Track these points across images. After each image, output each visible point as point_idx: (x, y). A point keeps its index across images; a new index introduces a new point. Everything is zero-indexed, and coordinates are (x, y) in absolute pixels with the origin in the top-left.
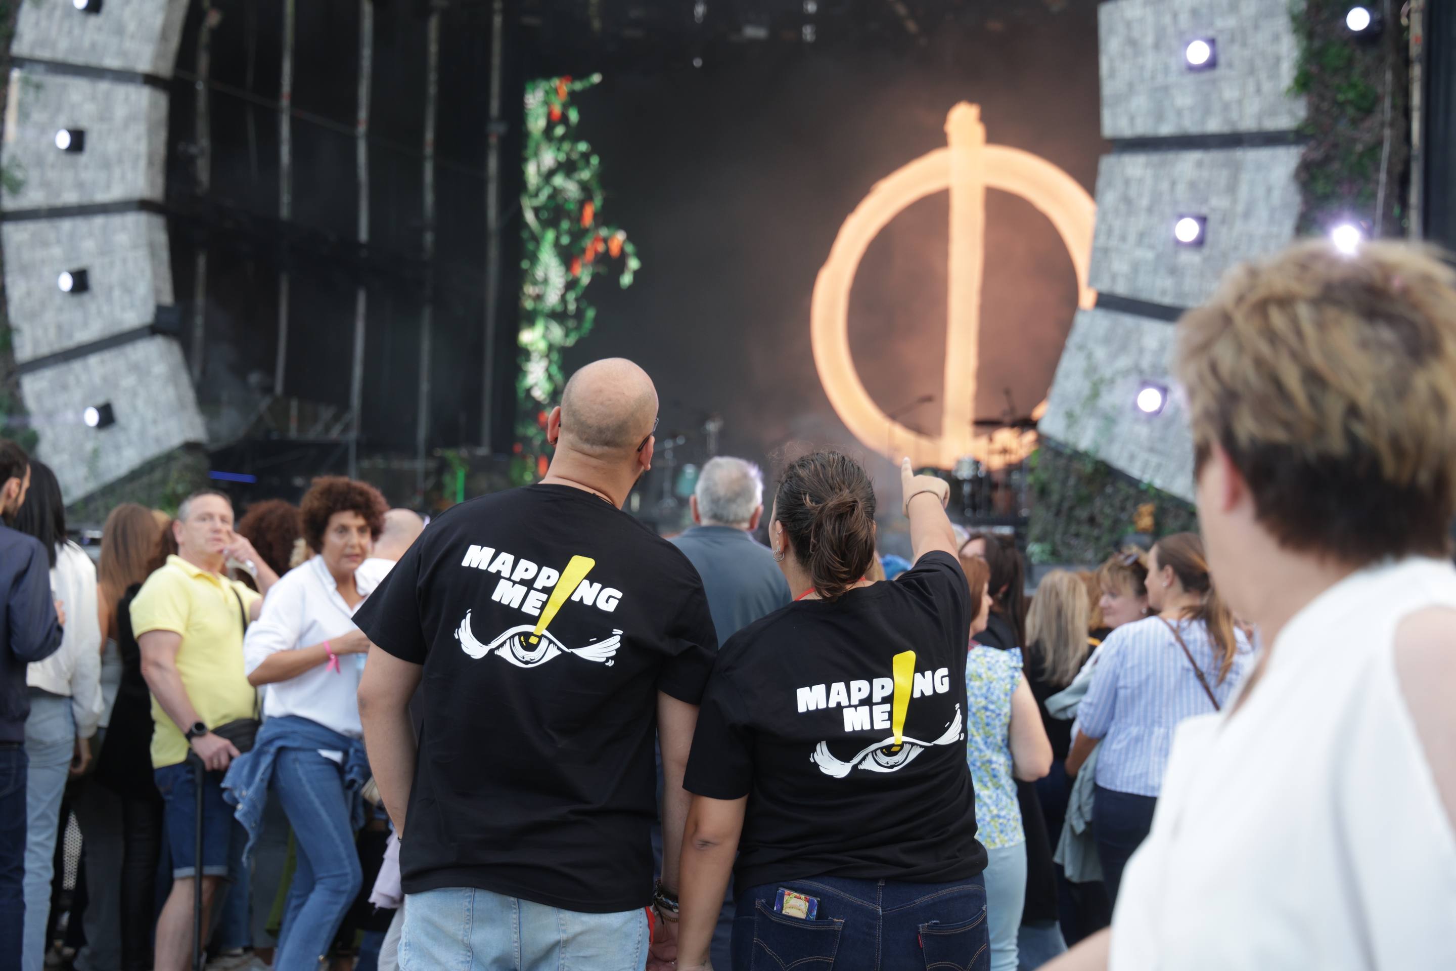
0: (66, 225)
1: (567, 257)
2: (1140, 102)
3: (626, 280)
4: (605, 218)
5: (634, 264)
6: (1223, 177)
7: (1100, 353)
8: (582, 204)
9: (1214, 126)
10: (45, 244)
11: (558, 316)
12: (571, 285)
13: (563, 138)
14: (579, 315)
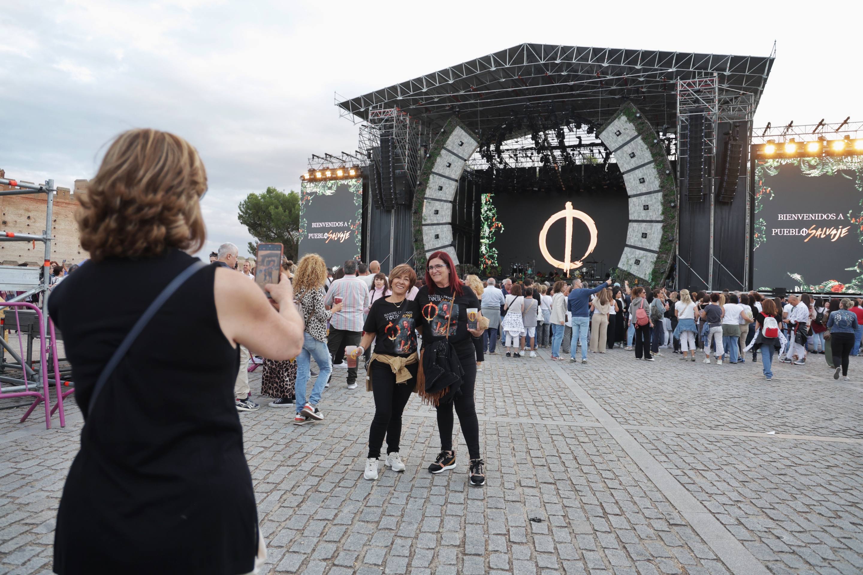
0: (435, 227)
1: (490, 227)
2: (636, 214)
3: (502, 232)
4: (497, 220)
5: (503, 229)
6: (650, 227)
7: (629, 255)
8: (493, 217)
9: (648, 219)
10: (431, 230)
11: (488, 238)
12: (490, 232)
13: (489, 204)
14: (492, 238)
